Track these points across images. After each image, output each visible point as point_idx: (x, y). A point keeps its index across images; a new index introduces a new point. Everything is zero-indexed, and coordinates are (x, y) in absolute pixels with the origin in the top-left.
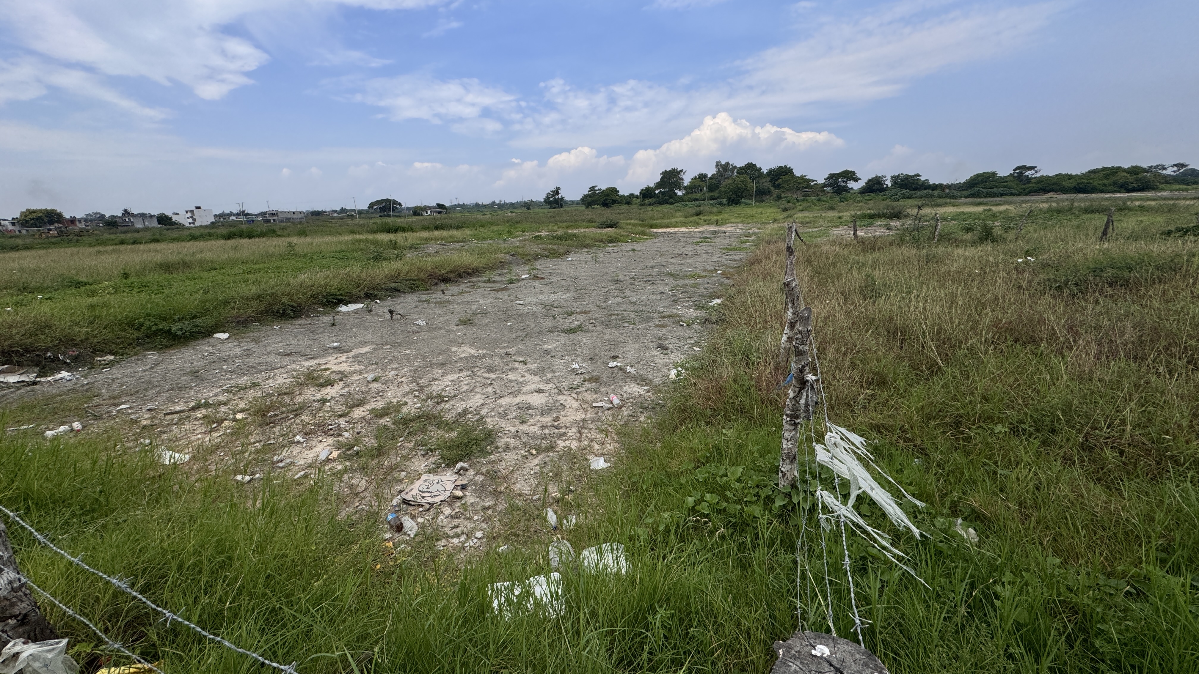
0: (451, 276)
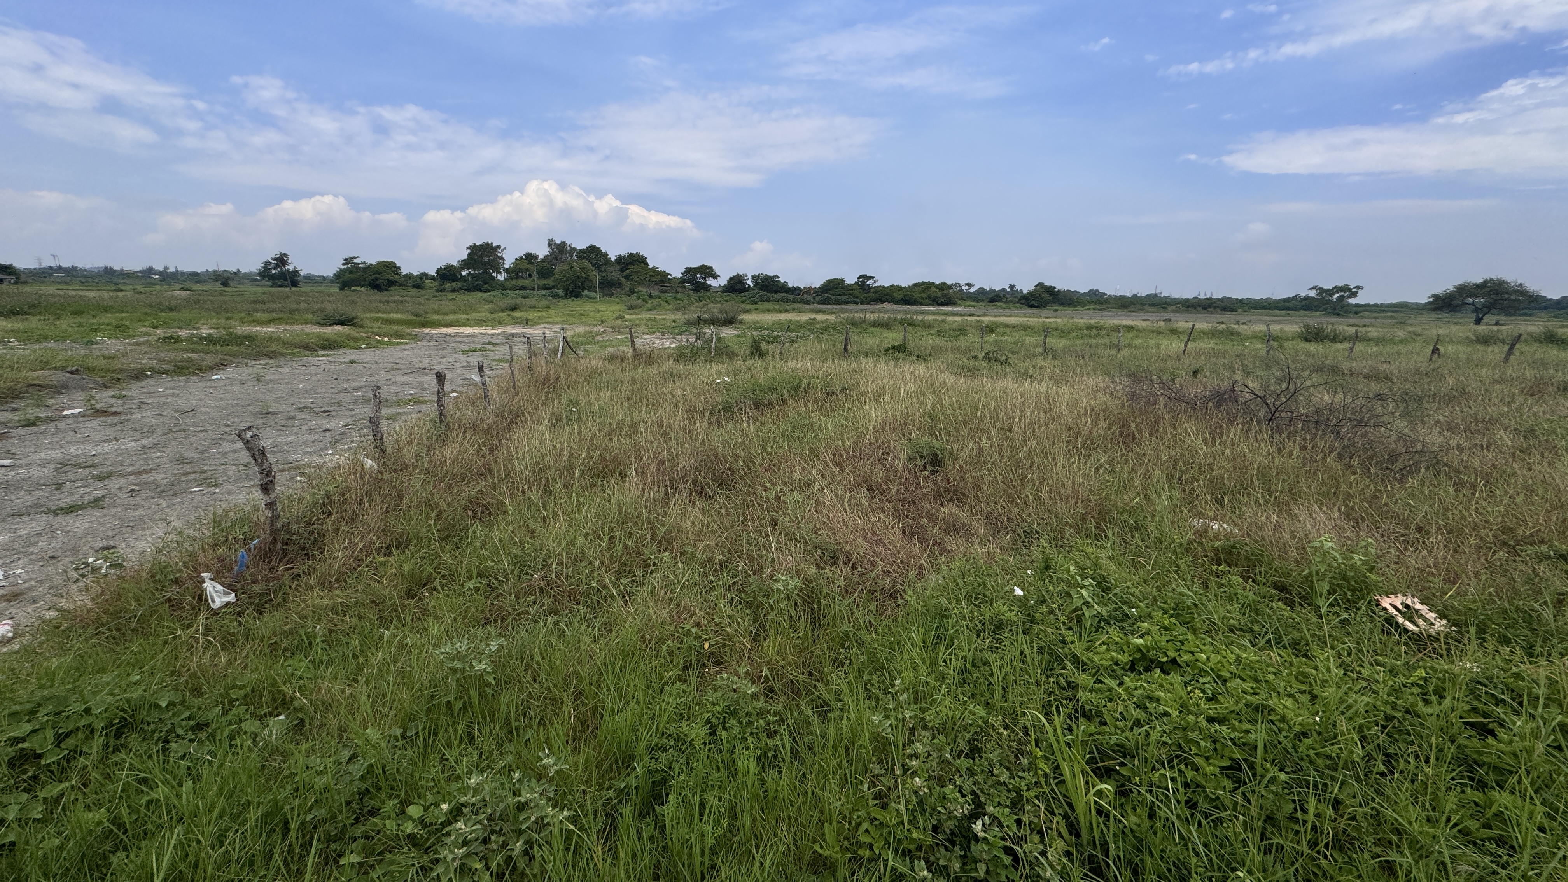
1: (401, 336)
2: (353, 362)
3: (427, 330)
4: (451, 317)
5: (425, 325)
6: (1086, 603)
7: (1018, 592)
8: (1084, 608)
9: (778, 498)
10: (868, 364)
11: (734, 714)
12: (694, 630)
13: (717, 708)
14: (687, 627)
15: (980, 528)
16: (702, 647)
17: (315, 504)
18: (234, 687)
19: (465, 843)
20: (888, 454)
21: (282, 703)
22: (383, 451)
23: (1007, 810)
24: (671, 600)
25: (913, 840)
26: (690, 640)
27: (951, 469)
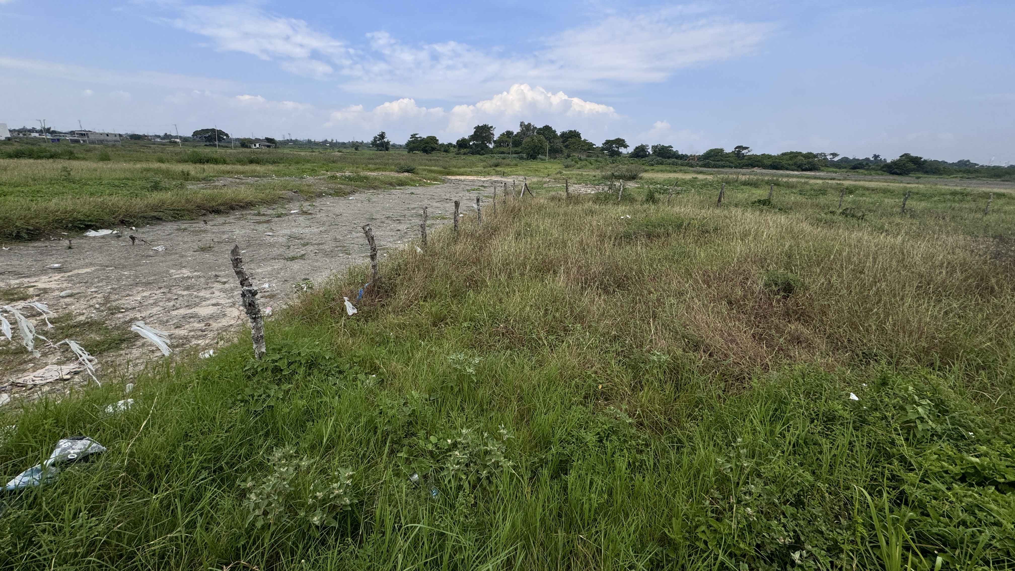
0: (222, 208)
1: (436, 180)
2: (412, 193)
3: (449, 177)
4: (462, 170)
5: (448, 174)
6: (922, 419)
7: (853, 397)
8: (918, 422)
9: (658, 300)
10: (737, 212)
11: (615, 432)
12: (593, 375)
13: (605, 426)
14: (589, 373)
15: (822, 345)
16: (597, 387)
17: (393, 269)
18: (355, 356)
19: (458, 463)
20: (747, 279)
21: (375, 369)
22: (426, 244)
23: (823, 552)
24: (580, 354)
25: (740, 549)
26: (590, 381)
27: (801, 298)
